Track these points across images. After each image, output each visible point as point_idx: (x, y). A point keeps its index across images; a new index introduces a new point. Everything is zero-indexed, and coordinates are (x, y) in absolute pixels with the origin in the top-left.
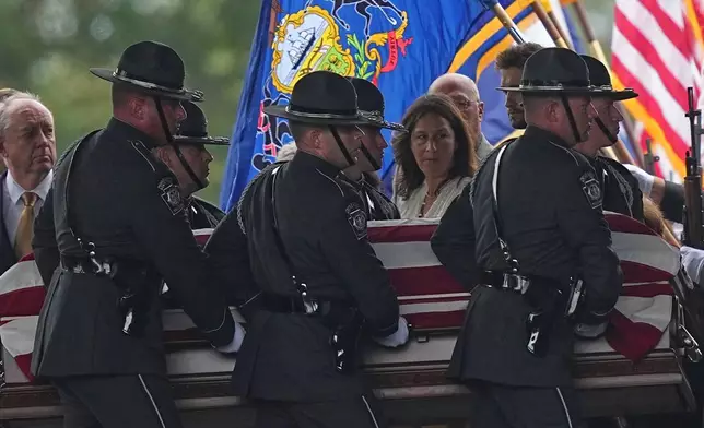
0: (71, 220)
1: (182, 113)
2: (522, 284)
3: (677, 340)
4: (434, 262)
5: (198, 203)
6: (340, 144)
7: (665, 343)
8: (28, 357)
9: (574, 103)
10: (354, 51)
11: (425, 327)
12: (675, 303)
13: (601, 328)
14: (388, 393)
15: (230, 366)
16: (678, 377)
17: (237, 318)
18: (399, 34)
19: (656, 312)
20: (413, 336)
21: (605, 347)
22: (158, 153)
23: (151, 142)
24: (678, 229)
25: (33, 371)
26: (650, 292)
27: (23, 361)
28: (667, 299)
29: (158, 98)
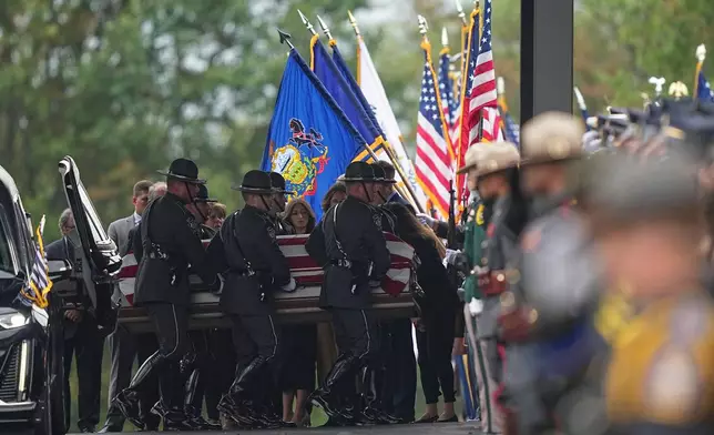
0: (149, 235)
1: (198, 189)
2: (348, 264)
3: (413, 286)
4: (305, 254)
5: (204, 228)
6: (264, 202)
7: (407, 289)
8: (132, 295)
9: (368, 185)
10: (307, 164)
11: (303, 283)
12: (411, 271)
13: (379, 283)
14: (280, 311)
15: (218, 300)
16: (412, 304)
17: (221, 279)
18: (324, 157)
19: (403, 276)
20: (298, 286)
21: (381, 291)
22: (187, 206)
23: (184, 202)
24: (445, 242)
25: (134, 301)
26: (401, 267)
27: (129, 297)
28: (408, 270)
29: (186, 183)
